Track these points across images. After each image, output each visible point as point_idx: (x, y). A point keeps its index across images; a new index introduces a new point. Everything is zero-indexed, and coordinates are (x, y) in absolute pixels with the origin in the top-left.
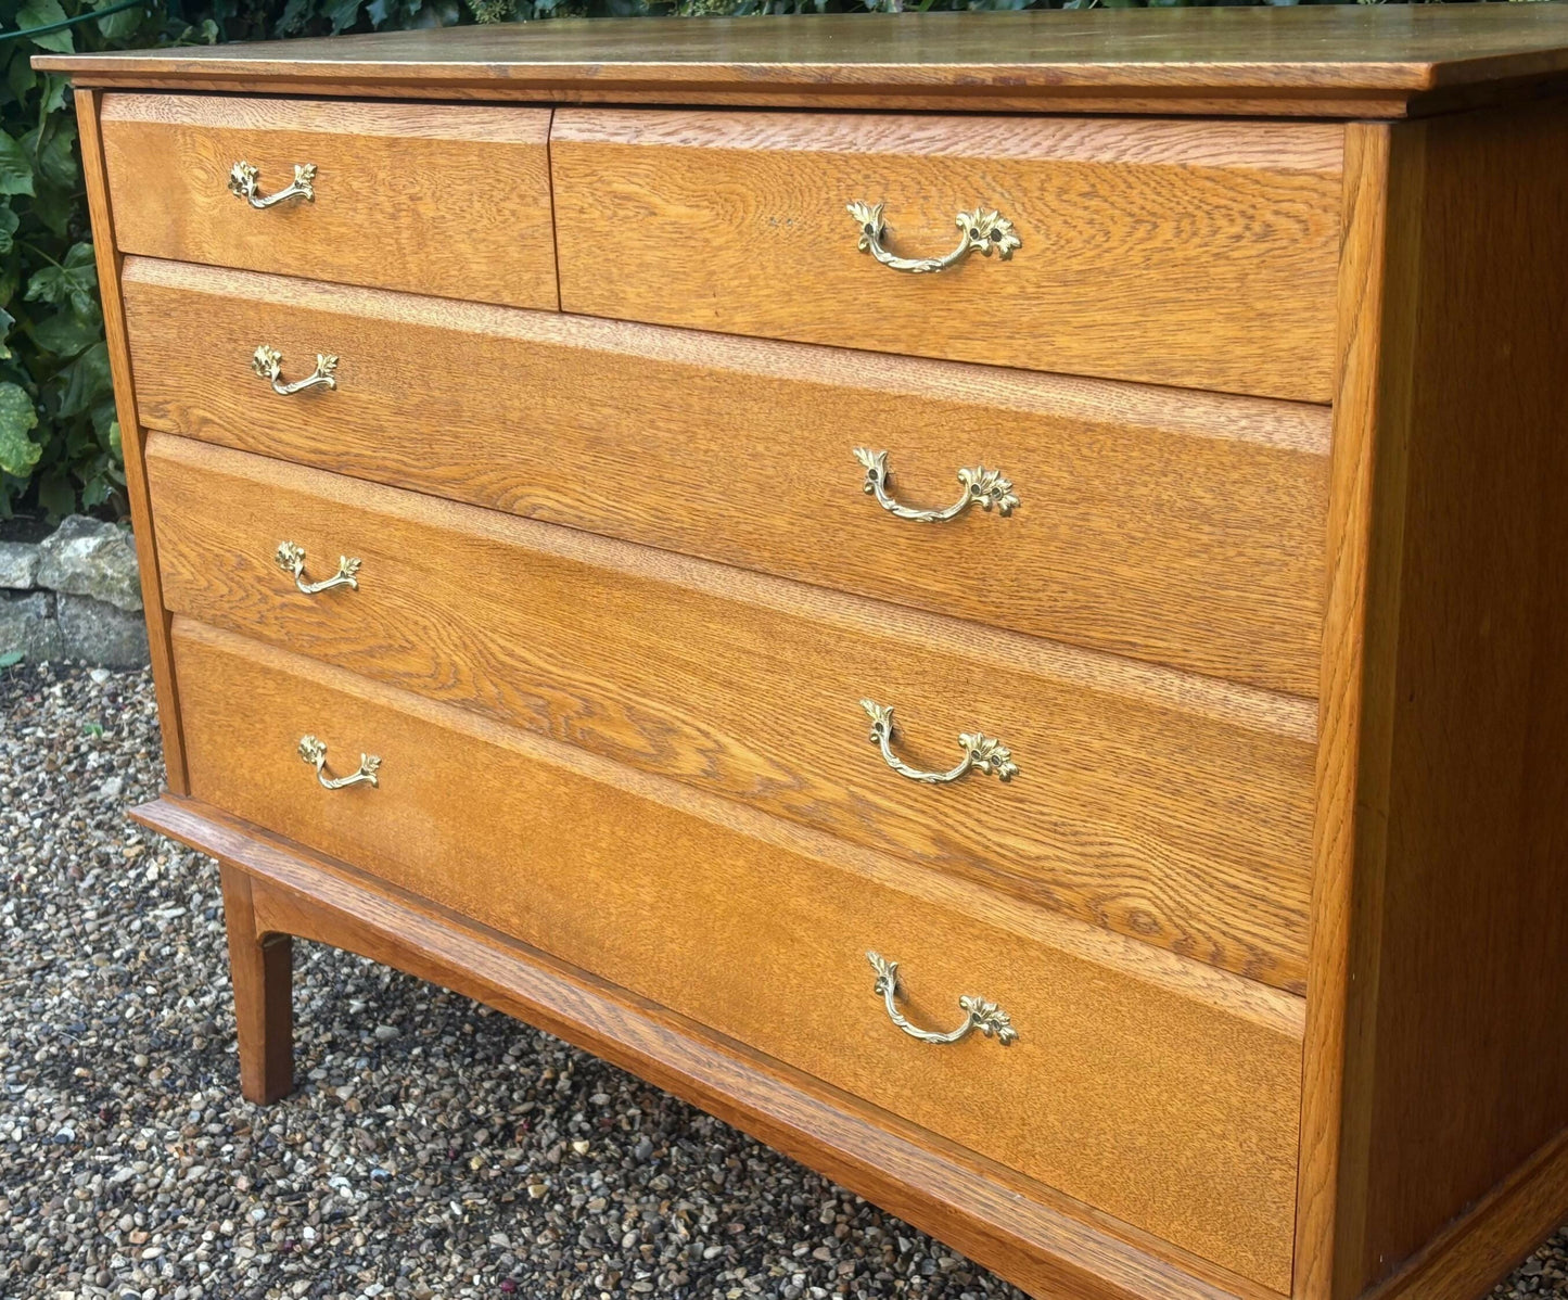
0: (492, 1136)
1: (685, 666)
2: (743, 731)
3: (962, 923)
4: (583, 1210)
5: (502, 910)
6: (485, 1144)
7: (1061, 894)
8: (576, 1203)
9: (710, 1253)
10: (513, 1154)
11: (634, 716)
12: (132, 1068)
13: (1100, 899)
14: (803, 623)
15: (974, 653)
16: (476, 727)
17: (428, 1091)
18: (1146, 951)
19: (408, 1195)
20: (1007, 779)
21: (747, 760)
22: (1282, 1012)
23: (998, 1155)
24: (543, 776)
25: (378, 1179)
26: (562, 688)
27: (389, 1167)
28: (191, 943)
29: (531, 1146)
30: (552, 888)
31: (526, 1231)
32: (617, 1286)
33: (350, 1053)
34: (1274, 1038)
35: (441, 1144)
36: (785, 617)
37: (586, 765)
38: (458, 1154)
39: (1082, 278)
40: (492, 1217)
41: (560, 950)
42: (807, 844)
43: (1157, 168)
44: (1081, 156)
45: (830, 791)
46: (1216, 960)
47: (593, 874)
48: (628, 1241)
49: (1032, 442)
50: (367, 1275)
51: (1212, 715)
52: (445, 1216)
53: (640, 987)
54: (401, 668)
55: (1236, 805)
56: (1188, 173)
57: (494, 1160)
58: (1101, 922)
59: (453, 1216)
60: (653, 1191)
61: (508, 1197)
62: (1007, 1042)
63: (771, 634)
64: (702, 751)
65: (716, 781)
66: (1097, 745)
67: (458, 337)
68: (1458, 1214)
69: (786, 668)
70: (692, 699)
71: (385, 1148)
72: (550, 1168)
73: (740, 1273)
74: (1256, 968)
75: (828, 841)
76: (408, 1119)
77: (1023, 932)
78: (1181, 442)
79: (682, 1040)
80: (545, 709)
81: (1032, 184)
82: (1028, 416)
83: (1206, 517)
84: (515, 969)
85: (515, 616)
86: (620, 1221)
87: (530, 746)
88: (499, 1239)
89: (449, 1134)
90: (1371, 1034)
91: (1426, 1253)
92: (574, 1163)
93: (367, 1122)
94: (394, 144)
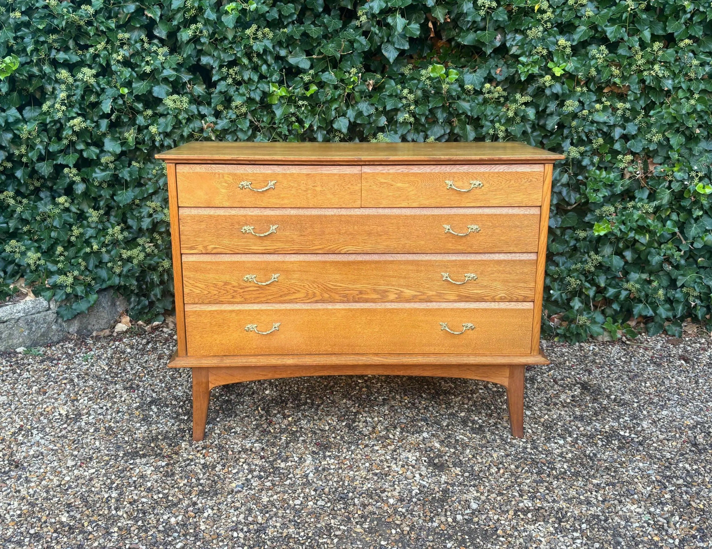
1: (393, 276)
2: (408, 286)
3: (463, 310)
7: (485, 298)
11: (375, 290)
12: (153, 447)
13: (494, 297)
15: (468, 258)
17: (236, 424)
18: (503, 303)
19: (268, 440)
20: (475, 280)
21: (409, 292)
22: (529, 305)
23: (469, 352)
24: (343, 312)
26: (353, 289)
30: (344, 337)
34: (528, 310)
36: (421, 261)
37: (358, 305)
39: (496, 190)
41: (345, 351)
42: (424, 306)
43: (510, 172)
44: (496, 171)
45: (431, 293)
46: (516, 300)
47: (359, 330)
49: (484, 219)
51: (517, 259)
53: (373, 351)
54: (292, 298)
55: (522, 273)
56: (517, 173)
57: (274, 428)
58: (494, 300)
62: (473, 329)
63: (418, 265)
64: (396, 294)
65: (400, 299)
66: (495, 269)
67: (325, 216)
69: (421, 271)
70: (394, 283)
71: (246, 436)
72: (290, 424)
74: (524, 299)
75: (430, 303)
76: (241, 430)
77: (477, 307)
78: (513, 215)
79: (390, 357)
80: (346, 295)
81: (486, 175)
82: (483, 215)
83: (518, 227)
85: (338, 277)
87: (339, 306)
89: (256, 428)
93: (233, 434)
94: (308, 174)
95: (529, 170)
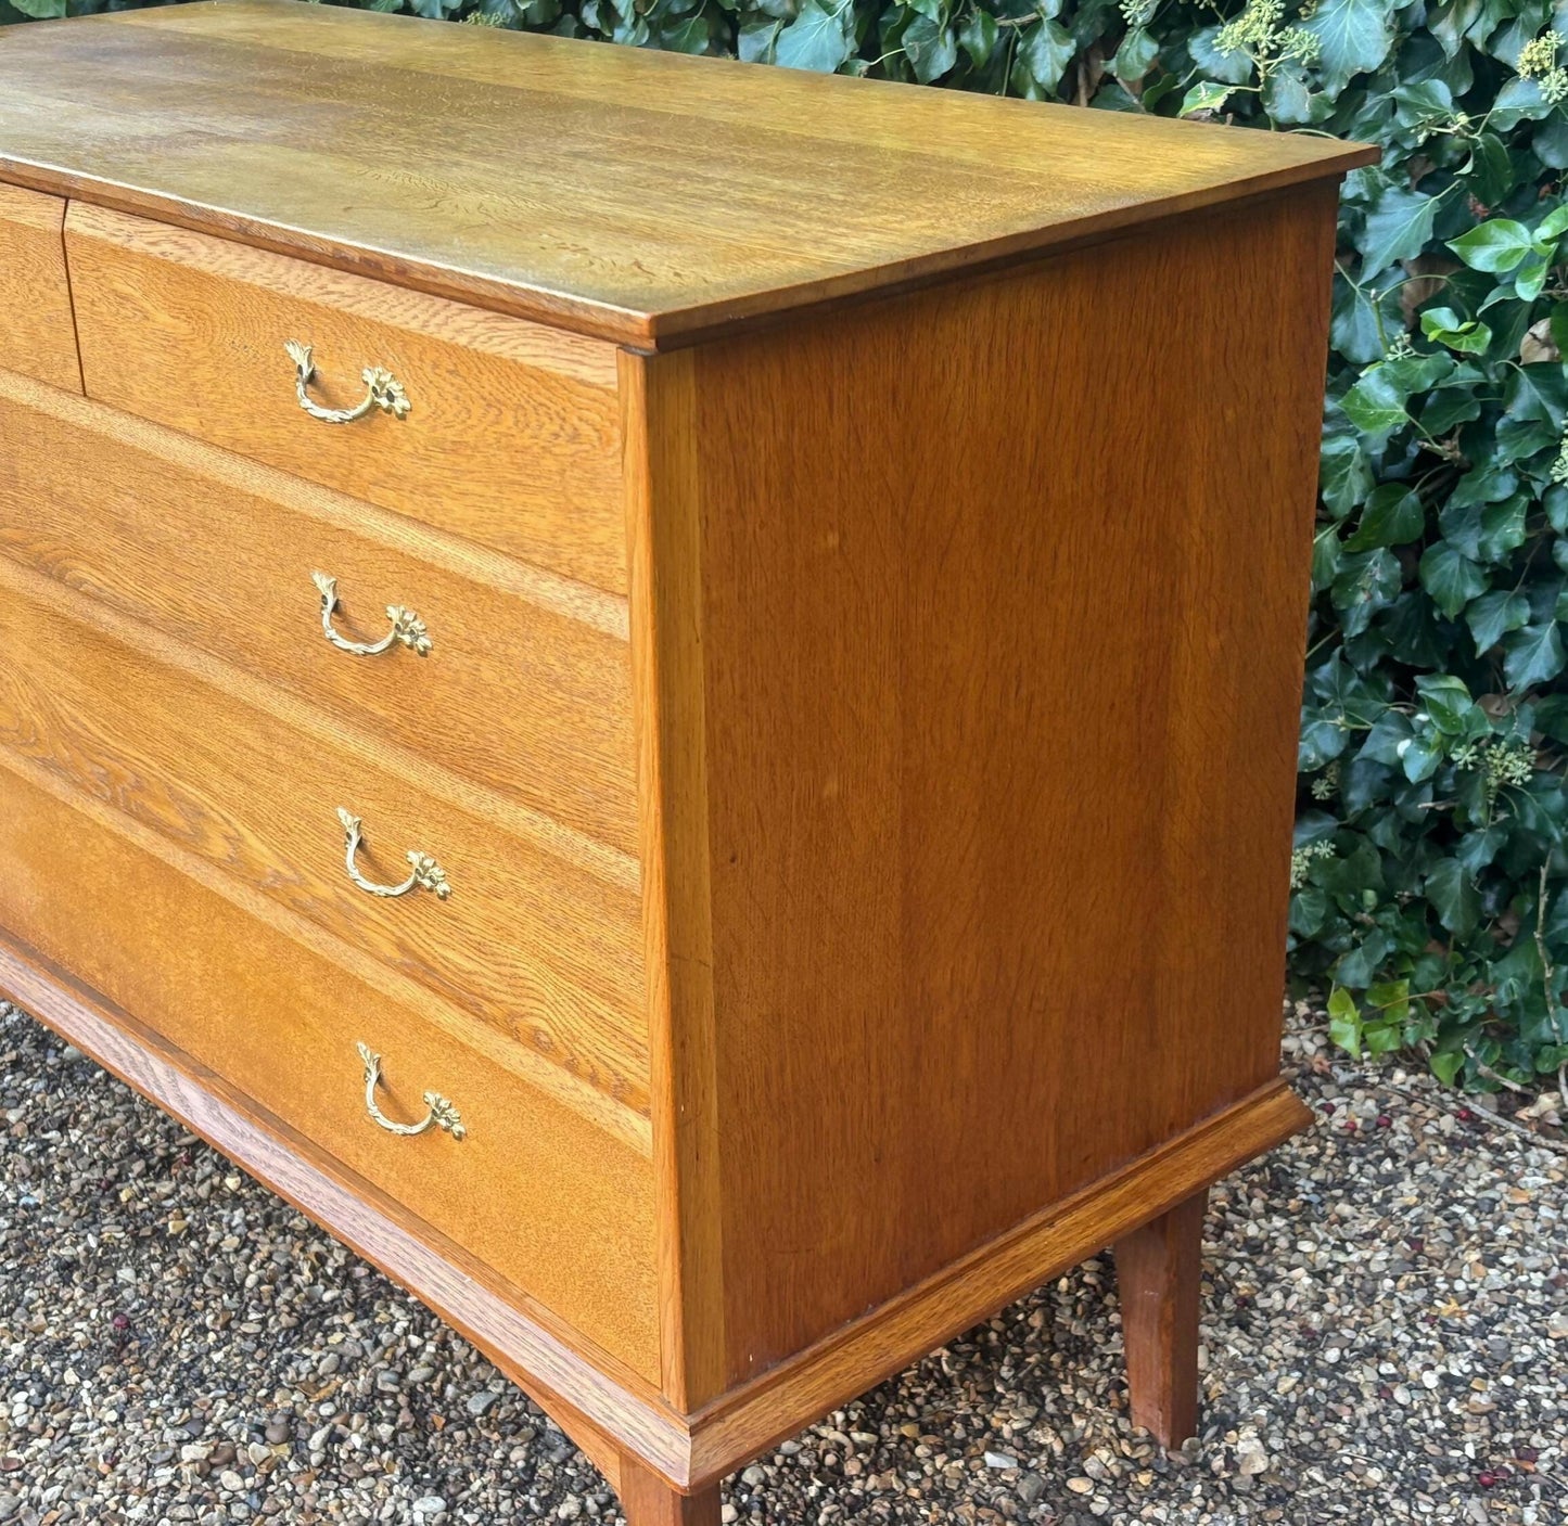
0: (149, 1168)
1: (207, 754)
2: (256, 824)
3: (421, 1024)
4: (216, 1248)
6: (140, 1176)
7: (487, 1007)
8: (211, 1241)
9: (327, 1297)
10: (165, 1187)
11: (177, 798)
13: (513, 1016)
14: (290, 728)
15: (413, 777)
16: (57, 787)
17: (98, 1117)
18: (550, 1067)
19: (52, 1225)
20: (443, 898)
21: (259, 849)
22: (639, 1131)
23: (459, 1239)
24: (109, 843)
25: (26, 1207)
26: (118, 759)
27: (38, 1196)
29: (184, 1179)
30: (124, 950)
31: (155, 1267)
32: (226, 1326)
33: (29, 1074)
35: (96, 1173)
36: (278, 722)
37: (142, 836)
38: (110, 1184)
39: (456, 448)
40: (127, 1250)
41: (136, 1010)
42: (309, 936)
43: (496, 359)
44: (445, 335)
45: (321, 889)
46: (594, 1080)
47: (155, 942)
48: (250, 1281)
49: (437, 592)
51: (577, 862)
52: (80, 1248)
53: (197, 1051)
55: (597, 945)
56: (518, 368)
57: (144, 1192)
58: (515, 1034)
59: (88, 1250)
60: (292, 1231)
61: (146, 1232)
62: (459, 1138)
63: (268, 737)
64: (227, 838)
65: (239, 867)
66: (503, 876)
68: (856, 1316)
69: (282, 769)
70: (216, 786)
71: (40, 1175)
72: (197, 1203)
73: (347, 1318)
74: (622, 1092)
75: (324, 935)
76: (71, 1146)
77: (464, 1039)
78: (536, 613)
80: (113, 778)
81: (415, 352)
82: (431, 567)
83: (558, 682)
84: (95, 1026)
85: (75, 684)
86: (248, 1261)
87: (98, 811)
88: (126, 1273)
89: (107, 1162)
92: (222, 1200)
93: (30, 1147)
95: (563, 369)
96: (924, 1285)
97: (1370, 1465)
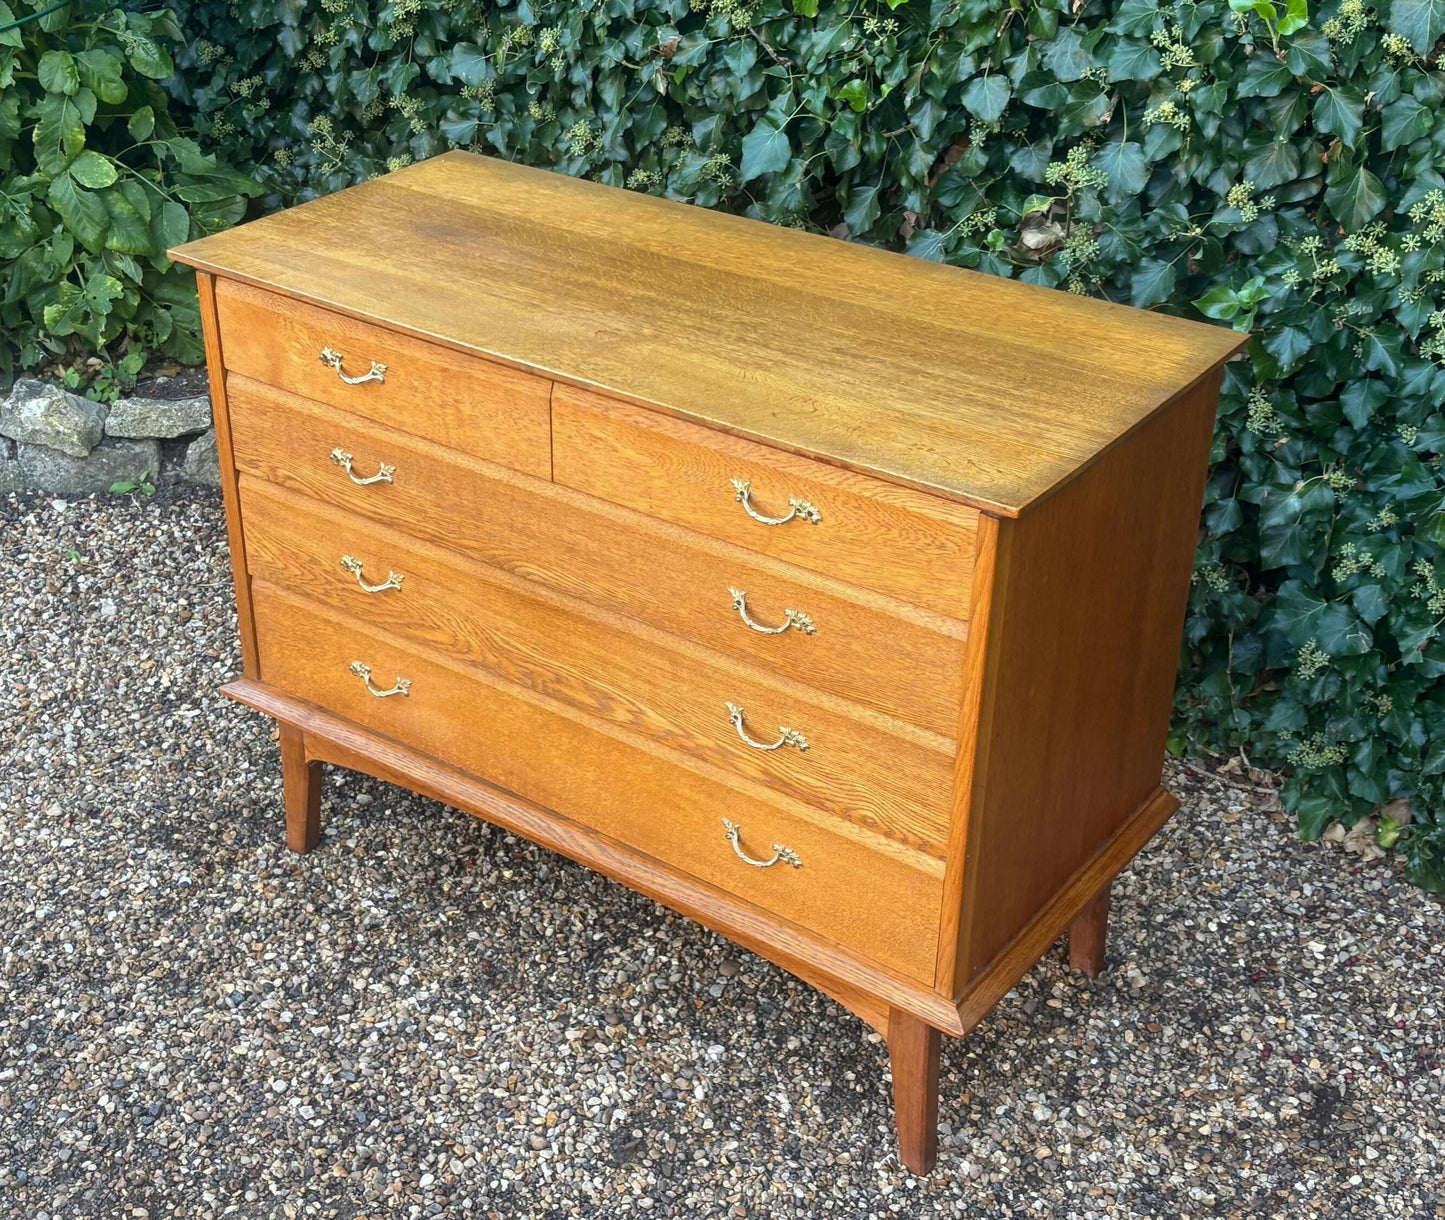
0: (452, 868)
1: (622, 669)
2: (654, 704)
3: (775, 811)
4: (518, 915)
5: (495, 773)
6: (448, 875)
7: (828, 804)
8: (513, 909)
9: (597, 937)
10: (468, 880)
11: (588, 687)
12: (210, 832)
13: (849, 809)
14: (694, 661)
15: (789, 691)
16: (481, 676)
17: (404, 840)
18: (870, 834)
19: (411, 910)
20: (803, 750)
21: (655, 719)
22: (935, 867)
23: (789, 917)
24: (526, 708)
25: (389, 900)
26: (542, 666)
27: (394, 892)
28: (212, 736)
29: (477, 875)
30: (528, 765)
31: (487, 929)
32: (549, 961)
33: (346, 815)
34: (931, 878)
35: (421, 876)
36: (683, 656)
37: (553, 706)
38: (434, 881)
39: (852, 542)
40: (465, 922)
41: (532, 796)
42: (690, 764)
43: (890, 506)
44: (854, 490)
45: (703, 741)
46: (904, 841)
47: (556, 761)
48: (549, 932)
49: (824, 605)
50: (403, 962)
51: (907, 738)
52: (438, 922)
53: (584, 820)
54: (429, 637)
55: (917, 778)
56: (906, 512)
57: (457, 884)
58: (849, 819)
59: (442, 923)
60: (556, 900)
61: (471, 909)
62: (797, 867)
63: (674, 663)
64: (630, 712)
65: (636, 725)
66: (851, 742)
67: (482, 477)
68: (1010, 940)
69: (682, 680)
70: (626, 686)
71: (388, 879)
72: (493, 888)
73: (617, 949)
74: (923, 847)
75: (701, 763)
76: (396, 859)
77: (807, 819)
78: (898, 621)
79: (611, 851)
80: (530, 675)
81: (829, 496)
82: (822, 594)
83: (908, 655)
84: (504, 806)
85: (512, 625)
86: (542, 921)
87: (515, 691)
88: (473, 935)
89: (425, 868)
90: (974, 875)
91: (995, 961)
92: (505, 884)
93: (372, 862)
94: (445, 370)
95: (938, 516)
96: (1034, 920)
97: (1196, 976)
